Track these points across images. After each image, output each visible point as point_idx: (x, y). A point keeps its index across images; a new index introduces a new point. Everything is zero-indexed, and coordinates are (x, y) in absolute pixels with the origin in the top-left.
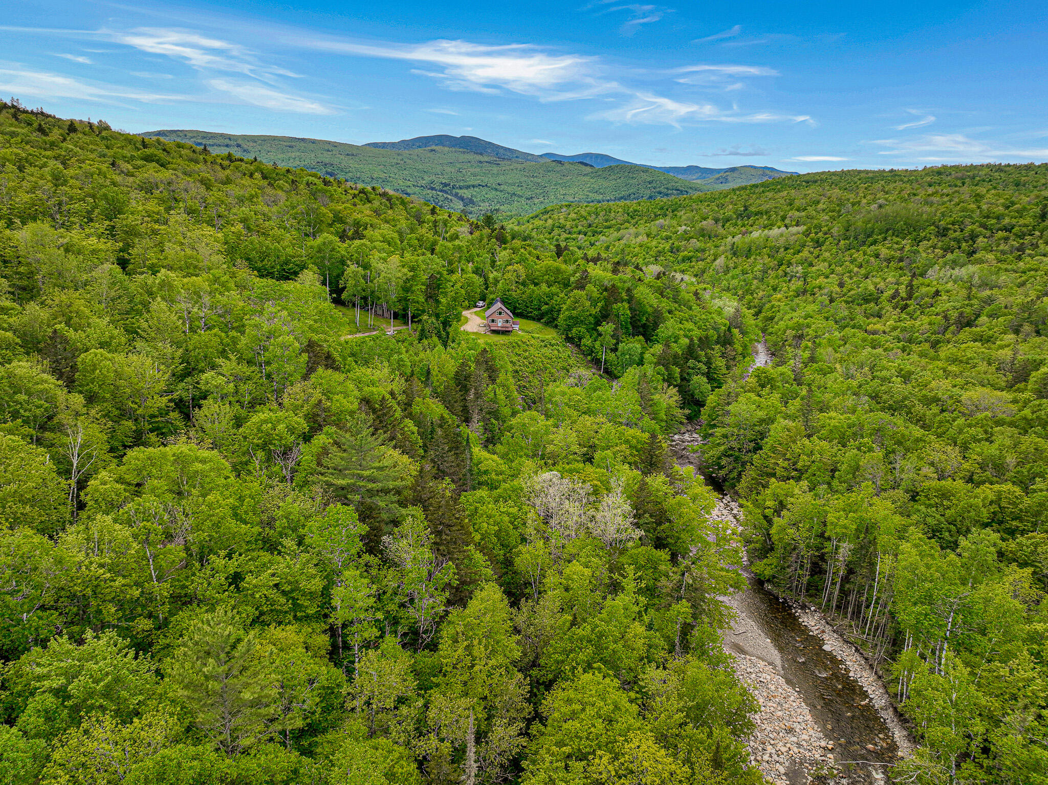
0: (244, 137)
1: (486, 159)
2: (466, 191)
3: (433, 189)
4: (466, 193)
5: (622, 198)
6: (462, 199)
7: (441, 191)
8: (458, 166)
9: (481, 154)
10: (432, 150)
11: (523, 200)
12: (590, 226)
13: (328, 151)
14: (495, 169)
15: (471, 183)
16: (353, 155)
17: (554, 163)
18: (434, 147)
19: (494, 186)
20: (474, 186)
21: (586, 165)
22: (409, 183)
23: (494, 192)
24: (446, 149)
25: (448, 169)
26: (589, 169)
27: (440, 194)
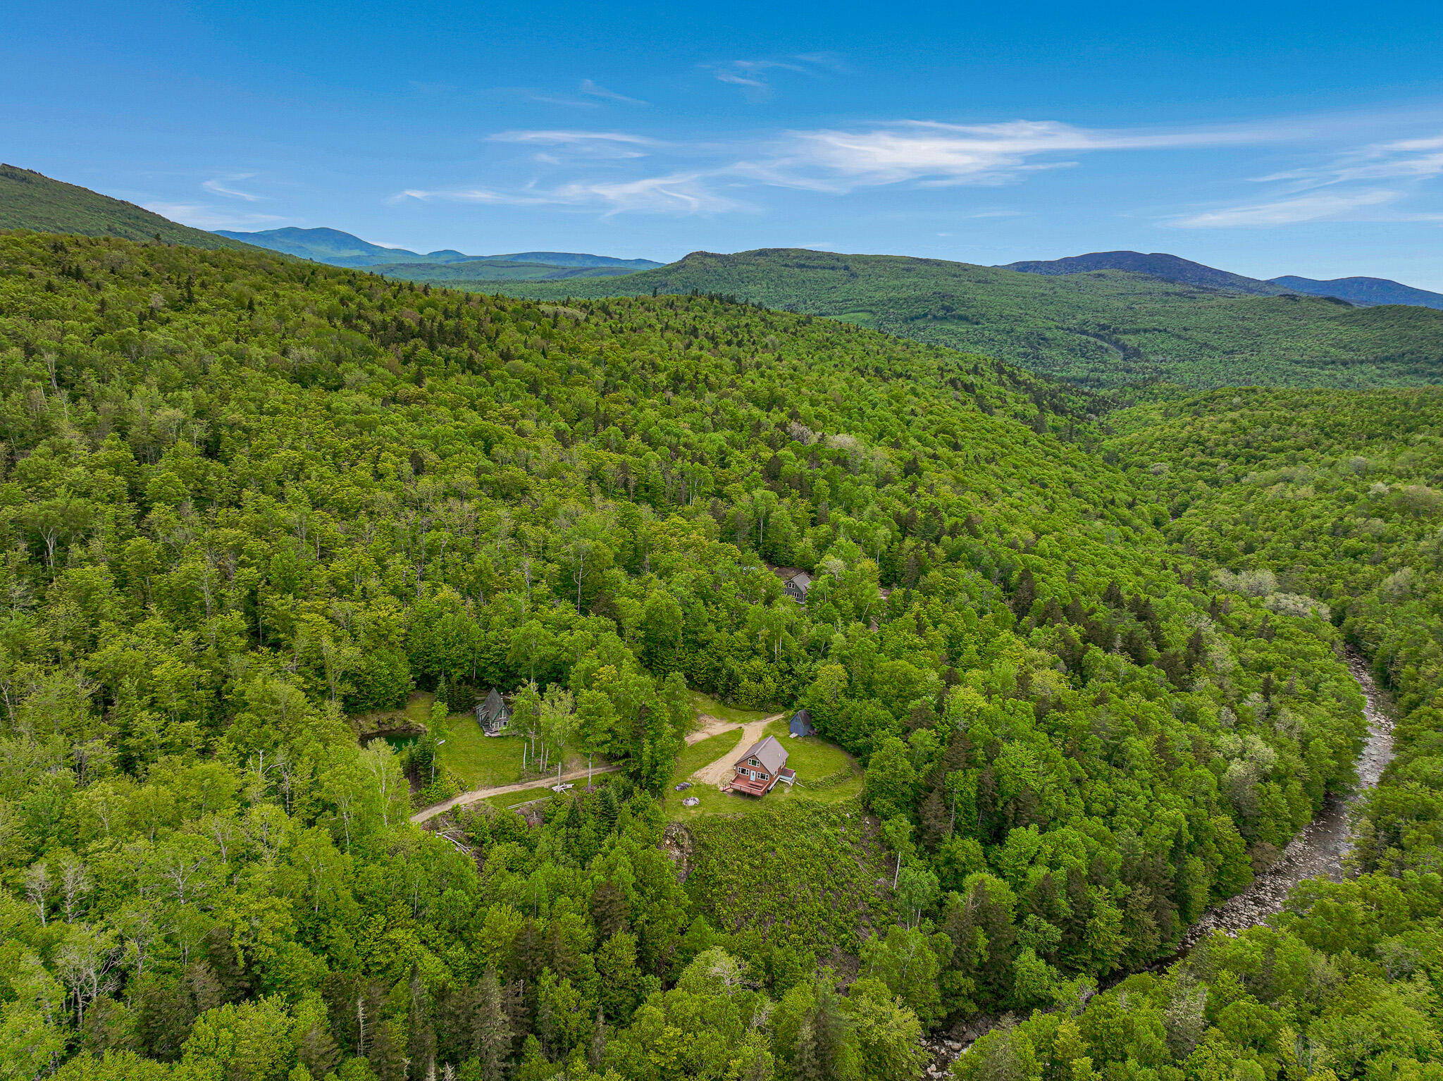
0: (858, 259)
1: (1178, 288)
2: (1132, 337)
3: (1084, 332)
4: (1131, 341)
5: (1387, 359)
6: (1124, 348)
7: (1096, 336)
8: (1132, 299)
9: (1172, 281)
10: (1100, 275)
11: (1216, 354)
12: (1248, 445)
13: (955, 276)
14: (1186, 305)
15: (1142, 326)
16: (986, 282)
17: (1283, 299)
18: (1103, 271)
19: (1177, 331)
20: (1145, 331)
21: (1338, 302)
22: (1050, 324)
23: (1174, 340)
24: (1121, 273)
25: (1116, 304)
26: (1343, 310)
27: (1092, 339)
